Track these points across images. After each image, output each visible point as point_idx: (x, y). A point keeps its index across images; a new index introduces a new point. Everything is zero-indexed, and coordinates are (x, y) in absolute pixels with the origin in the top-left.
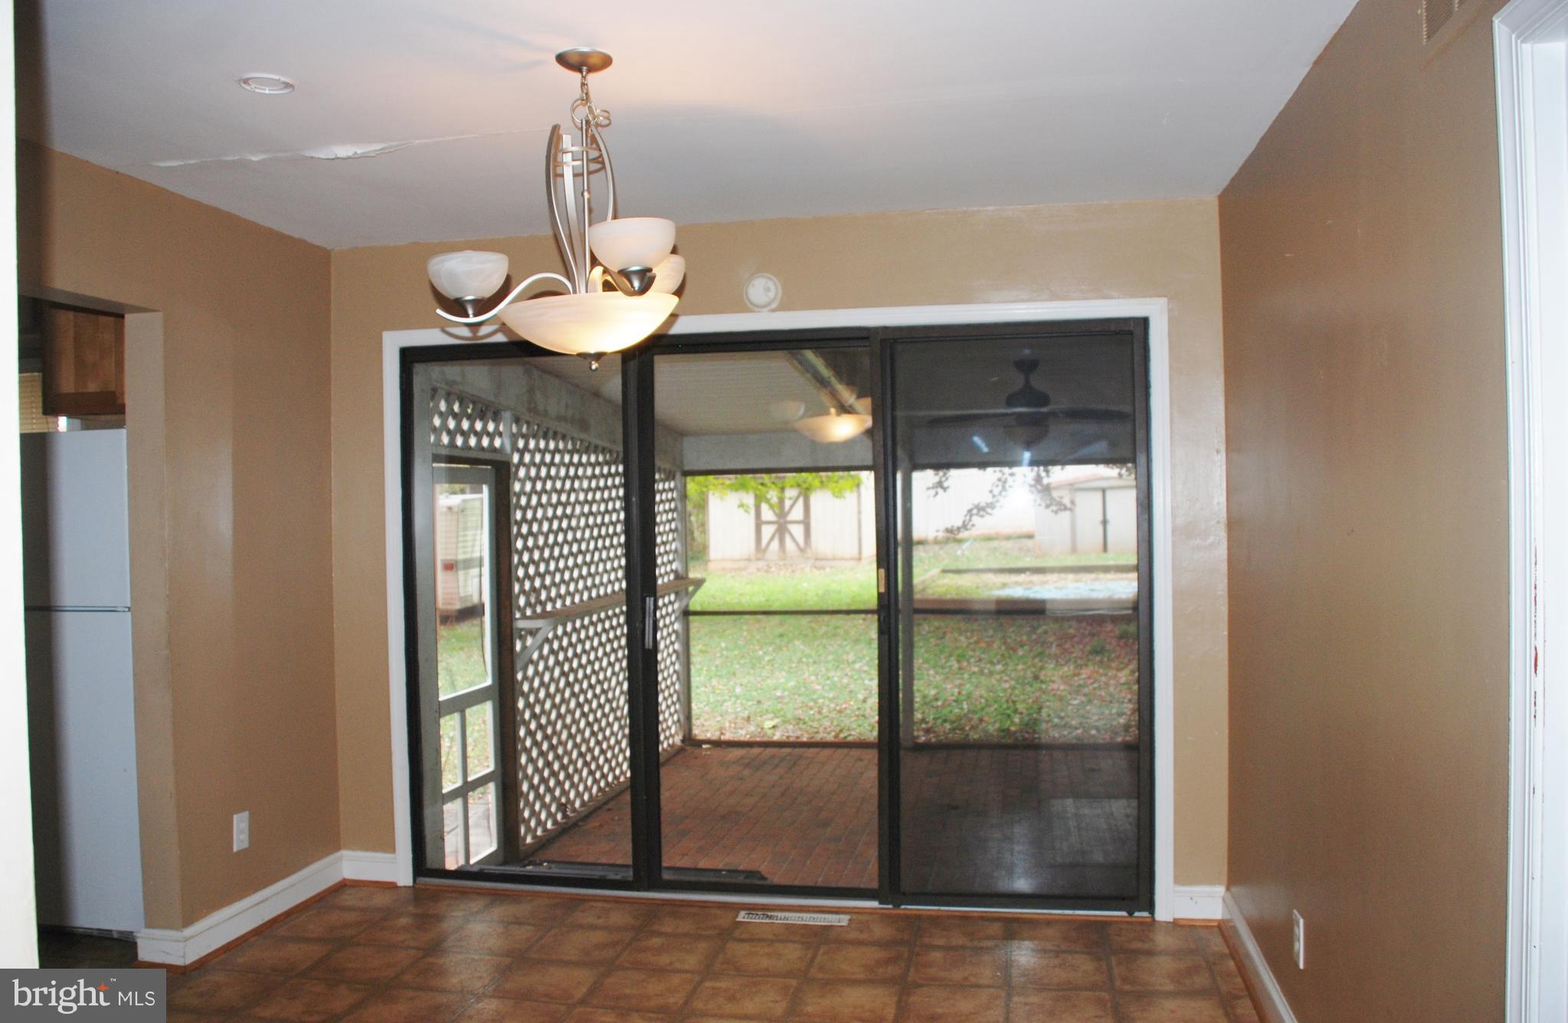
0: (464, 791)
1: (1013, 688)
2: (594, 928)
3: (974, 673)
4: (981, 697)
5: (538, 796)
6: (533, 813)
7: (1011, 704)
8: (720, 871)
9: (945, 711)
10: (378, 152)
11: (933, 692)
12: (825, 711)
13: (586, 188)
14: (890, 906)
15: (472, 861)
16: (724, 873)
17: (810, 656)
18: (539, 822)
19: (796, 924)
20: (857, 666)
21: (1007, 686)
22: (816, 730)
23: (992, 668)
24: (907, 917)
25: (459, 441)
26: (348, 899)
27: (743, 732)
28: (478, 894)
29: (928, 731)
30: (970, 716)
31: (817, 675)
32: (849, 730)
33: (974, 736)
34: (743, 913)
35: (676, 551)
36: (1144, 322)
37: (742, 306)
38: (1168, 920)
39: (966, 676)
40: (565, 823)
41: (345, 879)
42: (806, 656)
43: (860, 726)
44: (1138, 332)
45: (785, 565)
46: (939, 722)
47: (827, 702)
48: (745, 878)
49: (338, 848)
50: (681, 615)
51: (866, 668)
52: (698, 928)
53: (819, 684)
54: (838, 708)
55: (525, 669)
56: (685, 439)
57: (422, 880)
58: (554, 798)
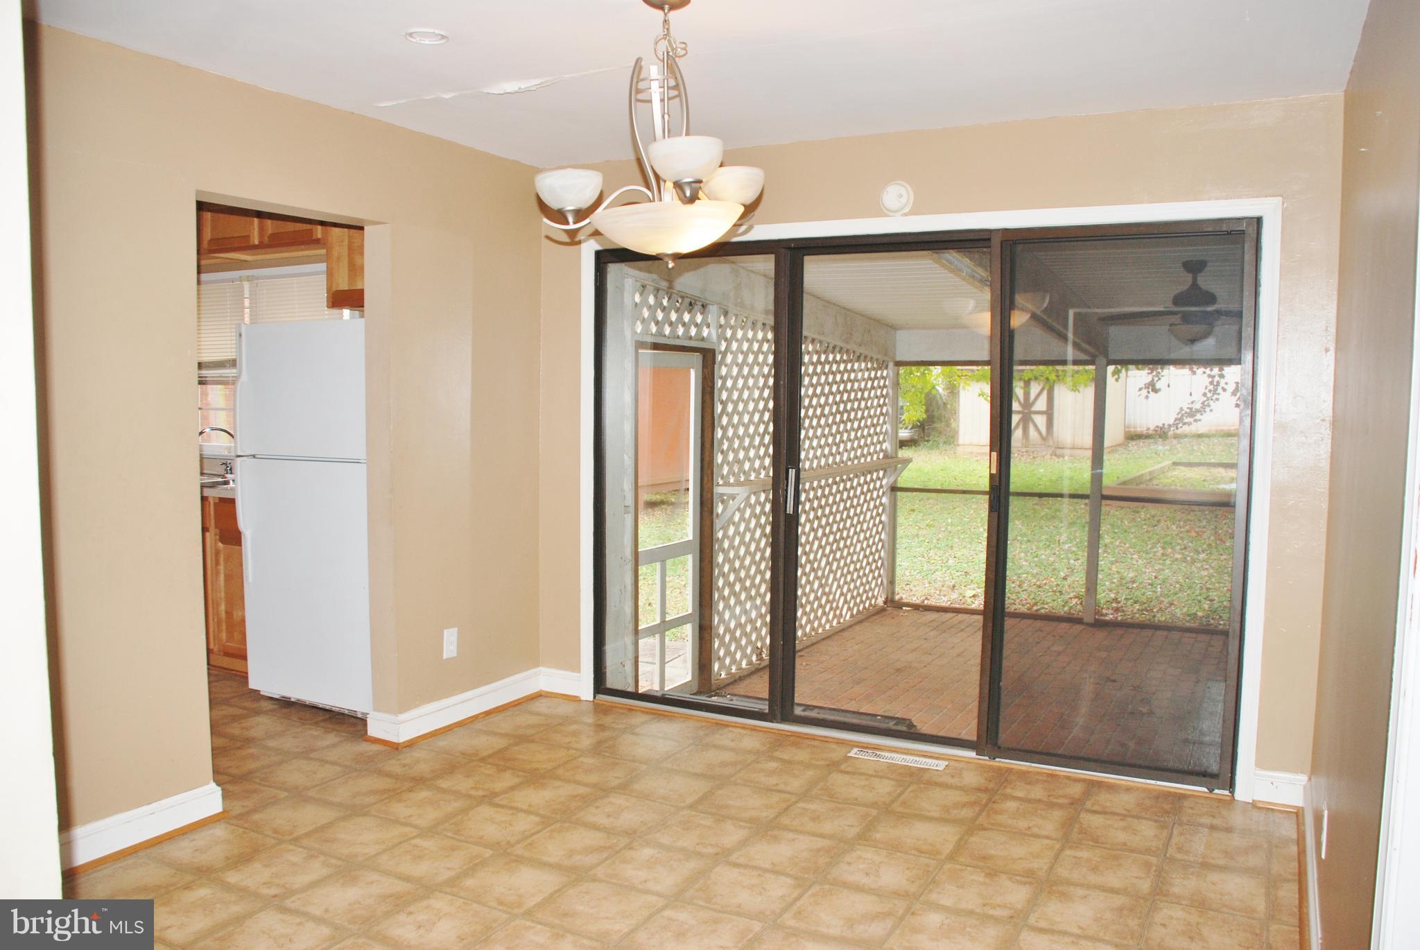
0: (663, 627)
1: (1210, 576)
2: (723, 748)
3: (1176, 560)
4: (1177, 582)
5: (733, 638)
6: (728, 653)
7: (1205, 590)
8: (876, 716)
9: (1138, 593)
10: (538, 87)
11: (1131, 575)
12: (1025, 586)
13: (666, 112)
14: (987, 758)
15: (666, 689)
16: (879, 717)
17: (1025, 535)
18: (734, 661)
19: (898, 764)
20: (1066, 547)
21: (1205, 573)
22: (1012, 601)
23: (1196, 556)
24: (1000, 769)
25: (667, 330)
26: (542, 706)
27: (945, 599)
28: (643, 712)
29: (1117, 610)
30: (1162, 599)
31: (1026, 553)
32: (1043, 603)
33: (1161, 618)
34: (855, 750)
35: (886, 433)
36: (1259, 221)
37: (878, 211)
38: (1248, 801)
39: (1168, 562)
40: (760, 664)
41: (541, 691)
42: (1021, 535)
43: (1054, 601)
44: (1251, 231)
45: (1027, 451)
46: (1130, 602)
47: (1030, 578)
48: (895, 724)
49: (538, 666)
50: (889, 490)
51: (1074, 549)
52: (812, 759)
53: (1026, 561)
54: (1038, 583)
55: (725, 528)
56: (898, 332)
57: (601, 697)
58: (749, 642)
